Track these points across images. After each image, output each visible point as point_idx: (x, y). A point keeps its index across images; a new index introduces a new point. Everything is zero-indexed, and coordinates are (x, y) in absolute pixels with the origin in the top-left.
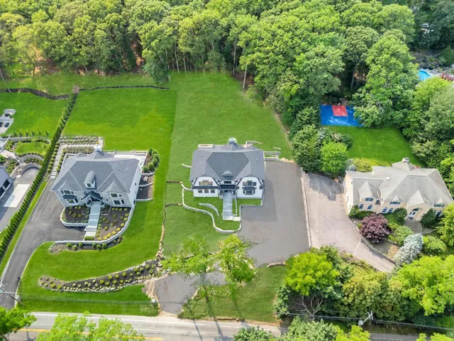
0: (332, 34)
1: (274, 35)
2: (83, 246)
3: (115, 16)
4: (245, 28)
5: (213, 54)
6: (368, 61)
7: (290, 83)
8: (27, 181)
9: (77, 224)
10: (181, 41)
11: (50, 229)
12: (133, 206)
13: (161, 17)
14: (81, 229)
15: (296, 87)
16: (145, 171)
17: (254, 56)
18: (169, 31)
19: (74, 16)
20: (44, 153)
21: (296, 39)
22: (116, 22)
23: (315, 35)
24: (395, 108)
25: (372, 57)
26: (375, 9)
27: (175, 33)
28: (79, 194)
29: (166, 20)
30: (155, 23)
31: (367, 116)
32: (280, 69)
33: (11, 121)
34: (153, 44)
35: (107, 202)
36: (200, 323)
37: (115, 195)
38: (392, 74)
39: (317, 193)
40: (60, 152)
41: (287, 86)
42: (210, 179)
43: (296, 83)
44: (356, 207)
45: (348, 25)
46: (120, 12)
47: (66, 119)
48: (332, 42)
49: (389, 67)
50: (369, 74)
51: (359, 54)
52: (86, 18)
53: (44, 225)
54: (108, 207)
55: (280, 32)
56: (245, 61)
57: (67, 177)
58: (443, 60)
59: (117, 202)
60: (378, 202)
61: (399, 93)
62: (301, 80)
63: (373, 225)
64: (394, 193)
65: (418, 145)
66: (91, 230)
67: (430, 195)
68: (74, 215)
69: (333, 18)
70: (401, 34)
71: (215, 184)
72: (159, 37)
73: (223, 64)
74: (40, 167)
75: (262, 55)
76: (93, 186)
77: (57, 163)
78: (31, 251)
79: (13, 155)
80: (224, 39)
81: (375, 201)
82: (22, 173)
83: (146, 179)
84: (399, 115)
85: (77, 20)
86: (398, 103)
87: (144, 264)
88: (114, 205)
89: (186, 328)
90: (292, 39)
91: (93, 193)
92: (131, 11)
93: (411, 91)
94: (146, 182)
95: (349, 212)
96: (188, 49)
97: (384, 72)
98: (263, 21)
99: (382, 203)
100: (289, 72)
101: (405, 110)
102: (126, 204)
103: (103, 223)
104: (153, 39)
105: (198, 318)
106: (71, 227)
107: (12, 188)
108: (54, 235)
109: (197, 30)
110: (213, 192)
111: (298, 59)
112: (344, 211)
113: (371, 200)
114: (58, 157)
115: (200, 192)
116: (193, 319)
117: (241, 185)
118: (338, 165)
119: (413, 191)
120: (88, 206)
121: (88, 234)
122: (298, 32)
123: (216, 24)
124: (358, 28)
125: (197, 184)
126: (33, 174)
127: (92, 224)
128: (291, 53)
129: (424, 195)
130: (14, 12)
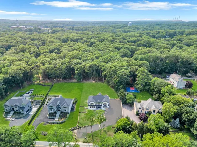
0: (126, 67)
1: (111, 67)
2: (54, 123)
3: (68, 64)
4: (103, 66)
5: (94, 73)
6: (137, 74)
7: (116, 79)
8: (36, 107)
9: (52, 117)
10: (86, 69)
11: (44, 119)
12: (70, 112)
13: (81, 64)
14: (54, 119)
15: (118, 80)
16: (74, 103)
17: (105, 73)
18: (83, 67)
19: (57, 64)
20: (42, 100)
21: (117, 68)
22: (68, 65)
23: (122, 67)
24: (146, 86)
25: (137, 73)
26: (138, 62)
27: (85, 67)
28: (54, 108)
29: (82, 64)
30: (79, 65)
31: (139, 88)
32: (113, 75)
33: (32, 92)
34: (78, 70)
35: (62, 111)
36: (90, 144)
37: (65, 108)
38: (143, 76)
39: (126, 109)
40: (47, 99)
41: (115, 79)
42: (93, 103)
43: (118, 79)
44: (137, 111)
45: (131, 66)
46: (69, 63)
47: (49, 91)
48: (127, 69)
49: (143, 75)
50: (137, 77)
51: (134, 72)
52: (61, 64)
53: (42, 118)
54: (62, 112)
55: (112, 67)
56: (103, 74)
57: (52, 102)
58: (162, 76)
59: (65, 110)
60: (143, 109)
61: (146, 81)
62: (119, 78)
63: (142, 115)
64: (147, 106)
65: (155, 96)
66: (57, 119)
67: (157, 106)
68: (52, 115)
69: (126, 64)
70: (145, 68)
71: (95, 105)
72: (80, 68)
73: (97, 76)
74: (41, 104)
75: (108, 72)
76: (59, 105)
77: (46, 102)
78: (38, 125)
79: (33, 100)
80: (98, 69)
81: (142, 109)
82: (35, 106)
83: (74, 105)
84: (147, 87)
85: (58, 65)
86: (147, 84)
87: (72, 128)
88: (64, 112)
89: (86, 145)
90: (116, 68)
91: (59, 107)
92: (72, 63)
93: (150, 81)
94: (74, 106)
95: (135, 114)
96: (88, 71)
97: (141, 76)
98: (108, 64)
99: (144, 109)
100: (115, 76)
101: (149, 86)
102: (68, 111)
103: (61, 117)
104: (78, 69)
105: (89, 143)
106: (50, 118)
107: (31, 109)
108: (45, 121)
109: (90, 67)
110: (94, 107)
111: (117, 73)
112: (134, 114)
113: (141, 108)
114: (47, 101)
115: (90, 108)
116: (88, 143)
117: (102, 105)
118: (131, 101)
119: (152, 106)
120: (56, 112)
121: (55, 120)
122: (117, 67)
123: (96, 65)
124: (134, 66)
125: (90, 105)
126: (38, 106)
127: (57, 117)
128: (116, 72)
129: (155, 106)
130: (40, 63)
